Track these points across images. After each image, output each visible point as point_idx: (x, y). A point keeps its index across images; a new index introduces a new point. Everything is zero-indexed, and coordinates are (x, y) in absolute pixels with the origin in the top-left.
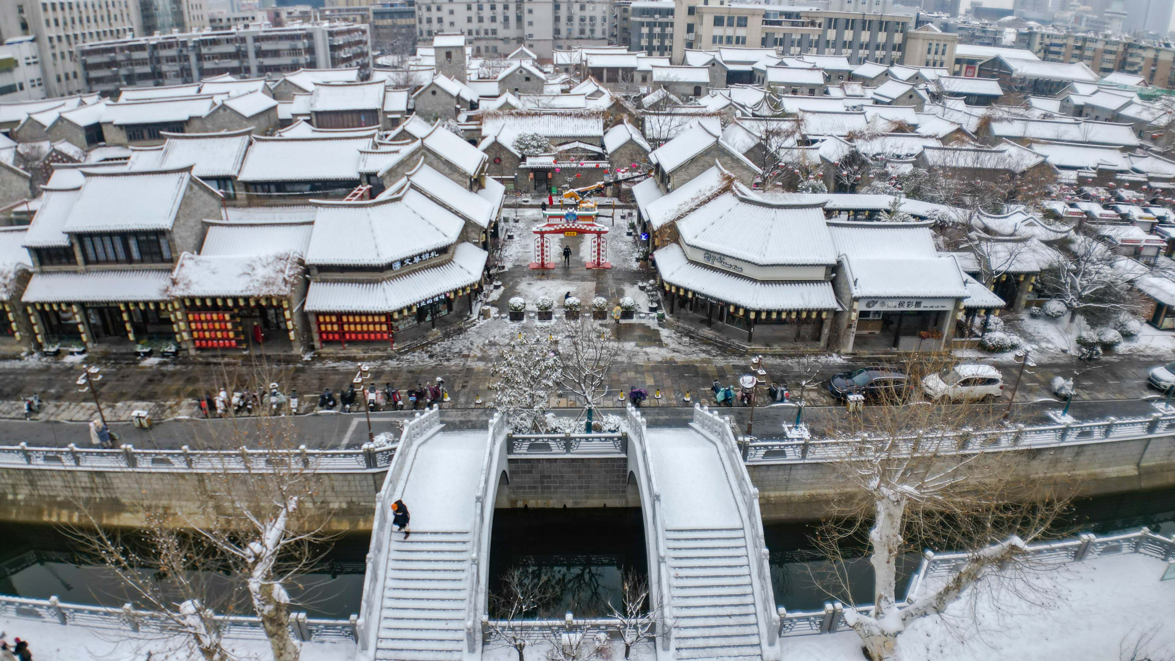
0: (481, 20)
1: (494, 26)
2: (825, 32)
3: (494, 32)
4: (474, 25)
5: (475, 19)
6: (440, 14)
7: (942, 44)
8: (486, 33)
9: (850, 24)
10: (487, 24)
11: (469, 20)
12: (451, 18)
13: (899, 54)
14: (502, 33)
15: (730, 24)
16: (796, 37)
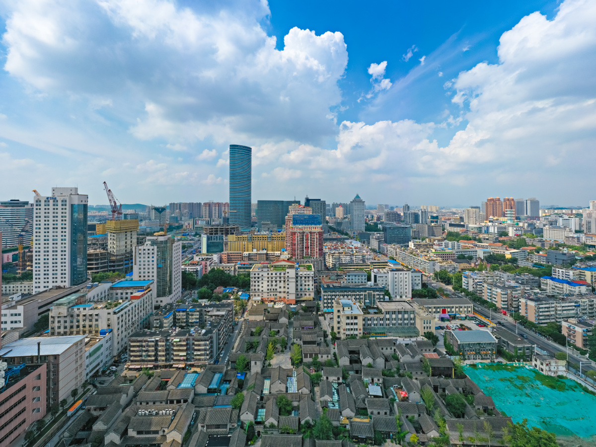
0: (272, 285)
1: (276, 288)
2: (385, 316)
3: (276, 289)
4: (270, 287)
5: (270, 285)
6: (258, 284)
7: (429, 320)
8: (273, 289)
9: (394, 312)
10: (274, 287)
11: (268, 285)
12: (262, 285)
13: (413, 321)
14: (279, 290)
15: (352, 319)
16: (375, 318)
